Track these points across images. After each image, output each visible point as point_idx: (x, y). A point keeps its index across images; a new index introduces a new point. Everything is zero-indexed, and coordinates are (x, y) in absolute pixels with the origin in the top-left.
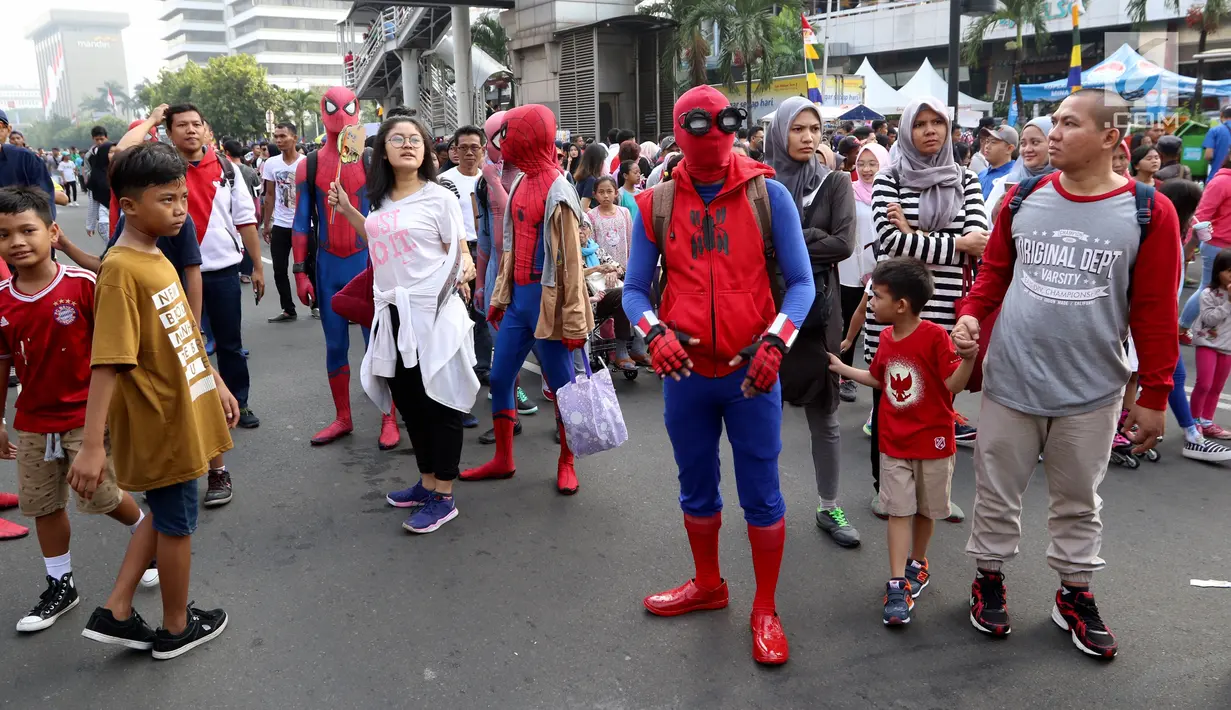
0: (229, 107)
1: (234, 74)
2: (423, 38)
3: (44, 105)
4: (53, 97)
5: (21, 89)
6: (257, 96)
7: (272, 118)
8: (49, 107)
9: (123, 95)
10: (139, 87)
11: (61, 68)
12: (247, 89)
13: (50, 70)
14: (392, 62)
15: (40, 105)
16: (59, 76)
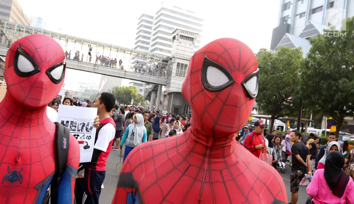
0: (126, 97)
1: (129, 90)
3: (99, 89)
5: (96, 84)
6: (133, 96)
7: (133, 101)
8: (100, 90)
11: (106, 81)
12: (131, 94)
13: (103, 81)
14: (150, 93)
15: (98, 90)
16: (105, 83)
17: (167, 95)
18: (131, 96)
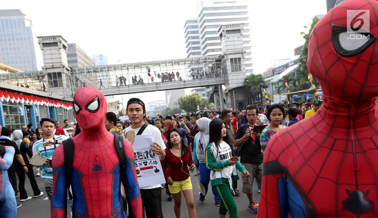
0: (191, 105)
1: (192, 98)
4: (169, 102)
5: (162, 101)
6: (197, 102)
7: (199, 107)
8: (168, 105)
11: (170, 95)
12: (195, 101)
13: (168, 96)
14: (212, 95)
15: (166, 105)
16: (170, 97)
17: (228, 93)
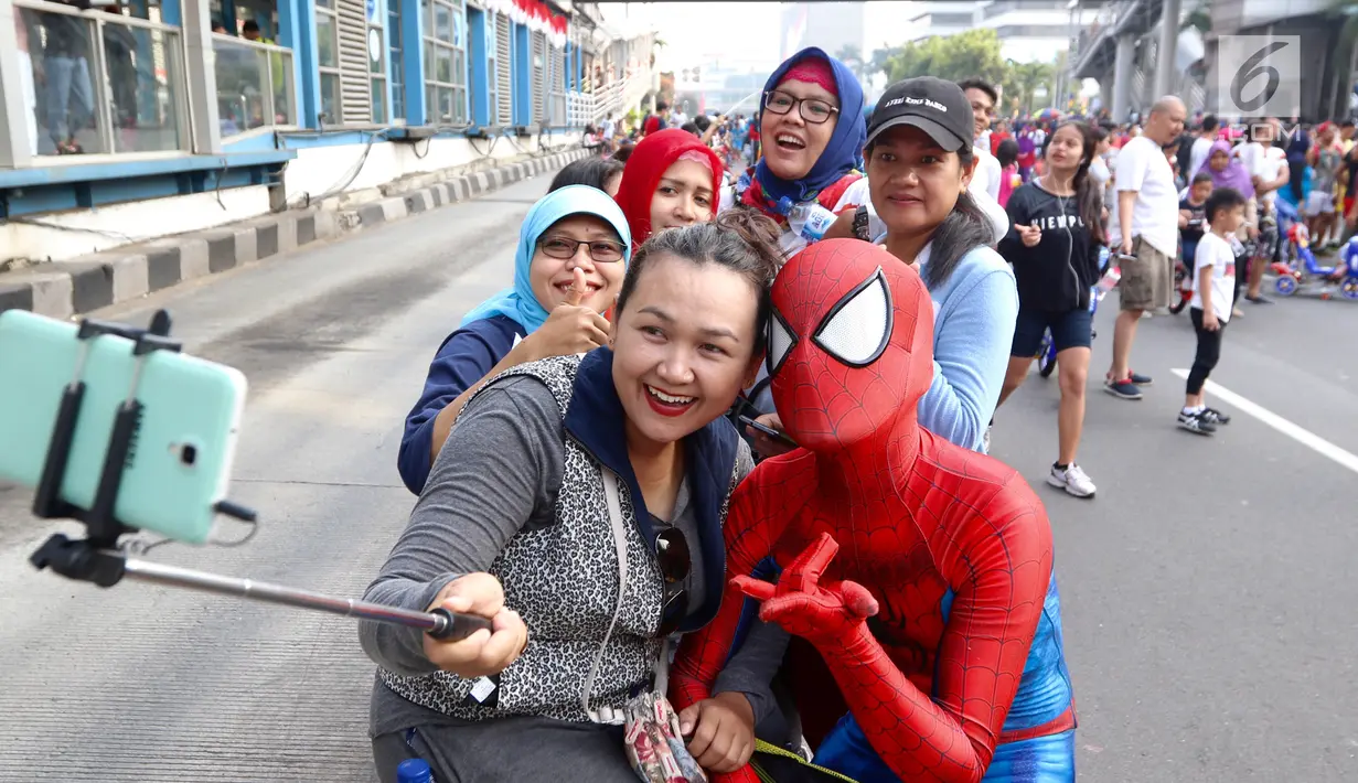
2: (1138, 26)
9: (860, 60)
10: (876, 53)
18: (983, 75)
